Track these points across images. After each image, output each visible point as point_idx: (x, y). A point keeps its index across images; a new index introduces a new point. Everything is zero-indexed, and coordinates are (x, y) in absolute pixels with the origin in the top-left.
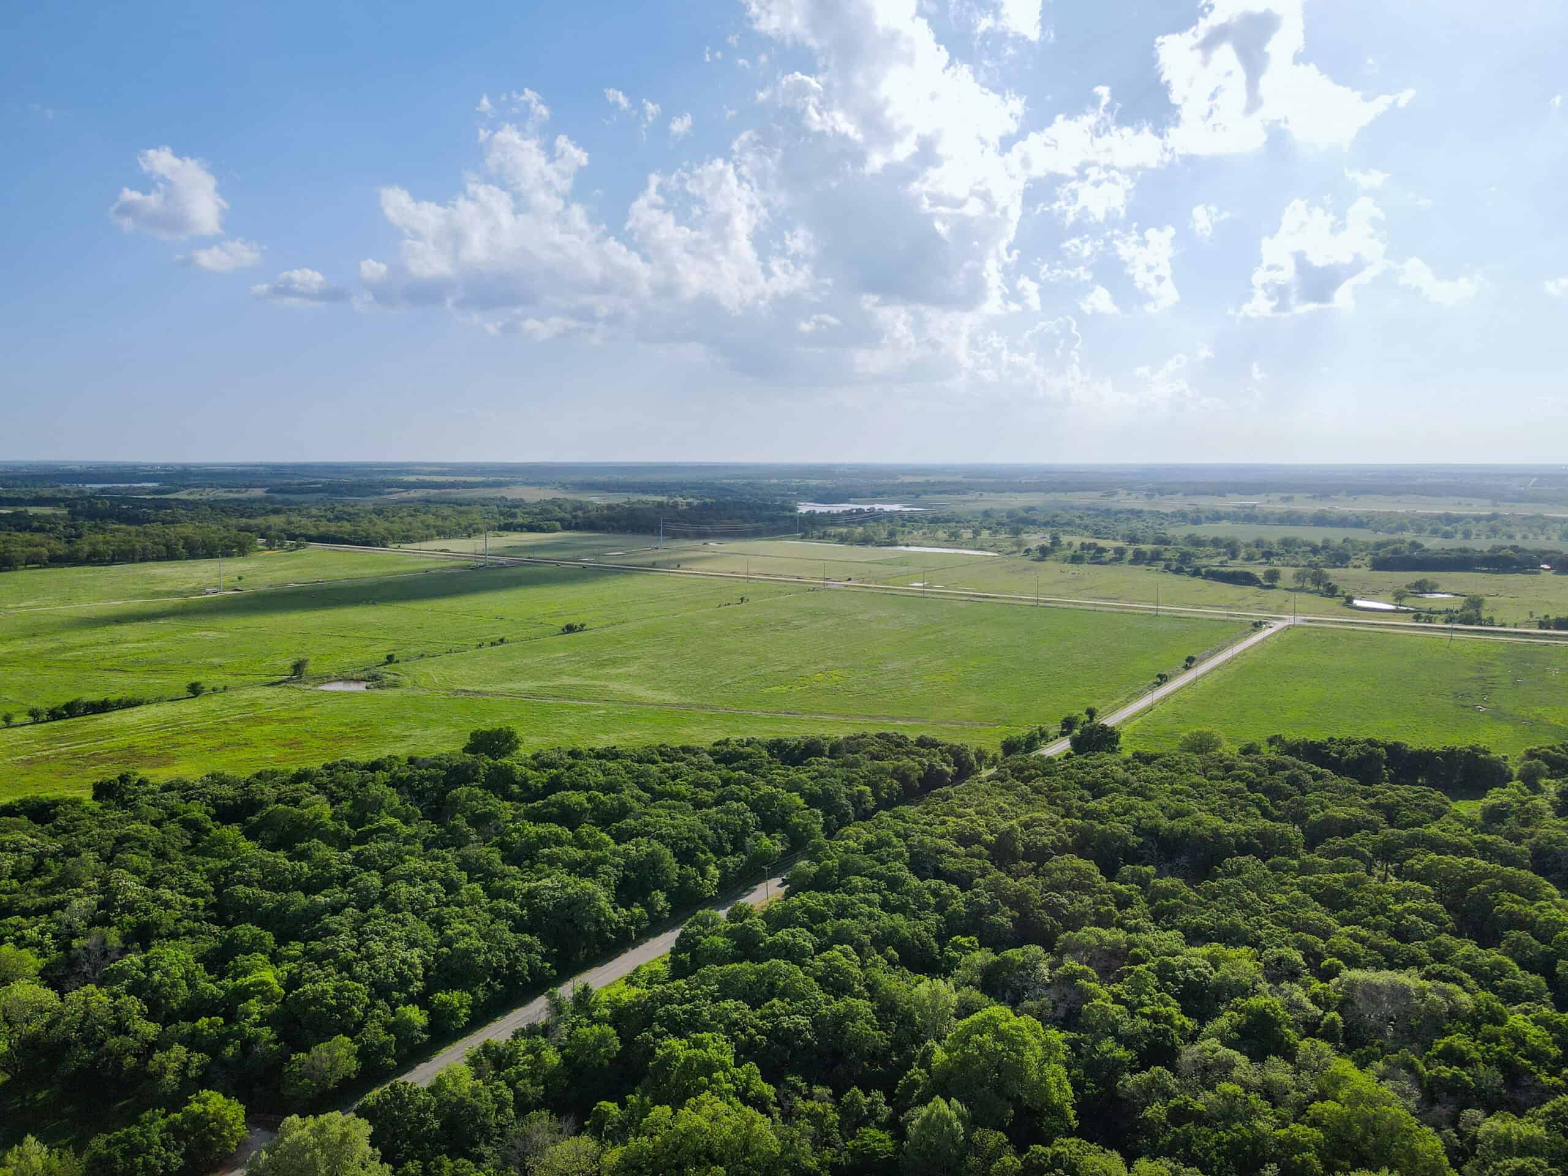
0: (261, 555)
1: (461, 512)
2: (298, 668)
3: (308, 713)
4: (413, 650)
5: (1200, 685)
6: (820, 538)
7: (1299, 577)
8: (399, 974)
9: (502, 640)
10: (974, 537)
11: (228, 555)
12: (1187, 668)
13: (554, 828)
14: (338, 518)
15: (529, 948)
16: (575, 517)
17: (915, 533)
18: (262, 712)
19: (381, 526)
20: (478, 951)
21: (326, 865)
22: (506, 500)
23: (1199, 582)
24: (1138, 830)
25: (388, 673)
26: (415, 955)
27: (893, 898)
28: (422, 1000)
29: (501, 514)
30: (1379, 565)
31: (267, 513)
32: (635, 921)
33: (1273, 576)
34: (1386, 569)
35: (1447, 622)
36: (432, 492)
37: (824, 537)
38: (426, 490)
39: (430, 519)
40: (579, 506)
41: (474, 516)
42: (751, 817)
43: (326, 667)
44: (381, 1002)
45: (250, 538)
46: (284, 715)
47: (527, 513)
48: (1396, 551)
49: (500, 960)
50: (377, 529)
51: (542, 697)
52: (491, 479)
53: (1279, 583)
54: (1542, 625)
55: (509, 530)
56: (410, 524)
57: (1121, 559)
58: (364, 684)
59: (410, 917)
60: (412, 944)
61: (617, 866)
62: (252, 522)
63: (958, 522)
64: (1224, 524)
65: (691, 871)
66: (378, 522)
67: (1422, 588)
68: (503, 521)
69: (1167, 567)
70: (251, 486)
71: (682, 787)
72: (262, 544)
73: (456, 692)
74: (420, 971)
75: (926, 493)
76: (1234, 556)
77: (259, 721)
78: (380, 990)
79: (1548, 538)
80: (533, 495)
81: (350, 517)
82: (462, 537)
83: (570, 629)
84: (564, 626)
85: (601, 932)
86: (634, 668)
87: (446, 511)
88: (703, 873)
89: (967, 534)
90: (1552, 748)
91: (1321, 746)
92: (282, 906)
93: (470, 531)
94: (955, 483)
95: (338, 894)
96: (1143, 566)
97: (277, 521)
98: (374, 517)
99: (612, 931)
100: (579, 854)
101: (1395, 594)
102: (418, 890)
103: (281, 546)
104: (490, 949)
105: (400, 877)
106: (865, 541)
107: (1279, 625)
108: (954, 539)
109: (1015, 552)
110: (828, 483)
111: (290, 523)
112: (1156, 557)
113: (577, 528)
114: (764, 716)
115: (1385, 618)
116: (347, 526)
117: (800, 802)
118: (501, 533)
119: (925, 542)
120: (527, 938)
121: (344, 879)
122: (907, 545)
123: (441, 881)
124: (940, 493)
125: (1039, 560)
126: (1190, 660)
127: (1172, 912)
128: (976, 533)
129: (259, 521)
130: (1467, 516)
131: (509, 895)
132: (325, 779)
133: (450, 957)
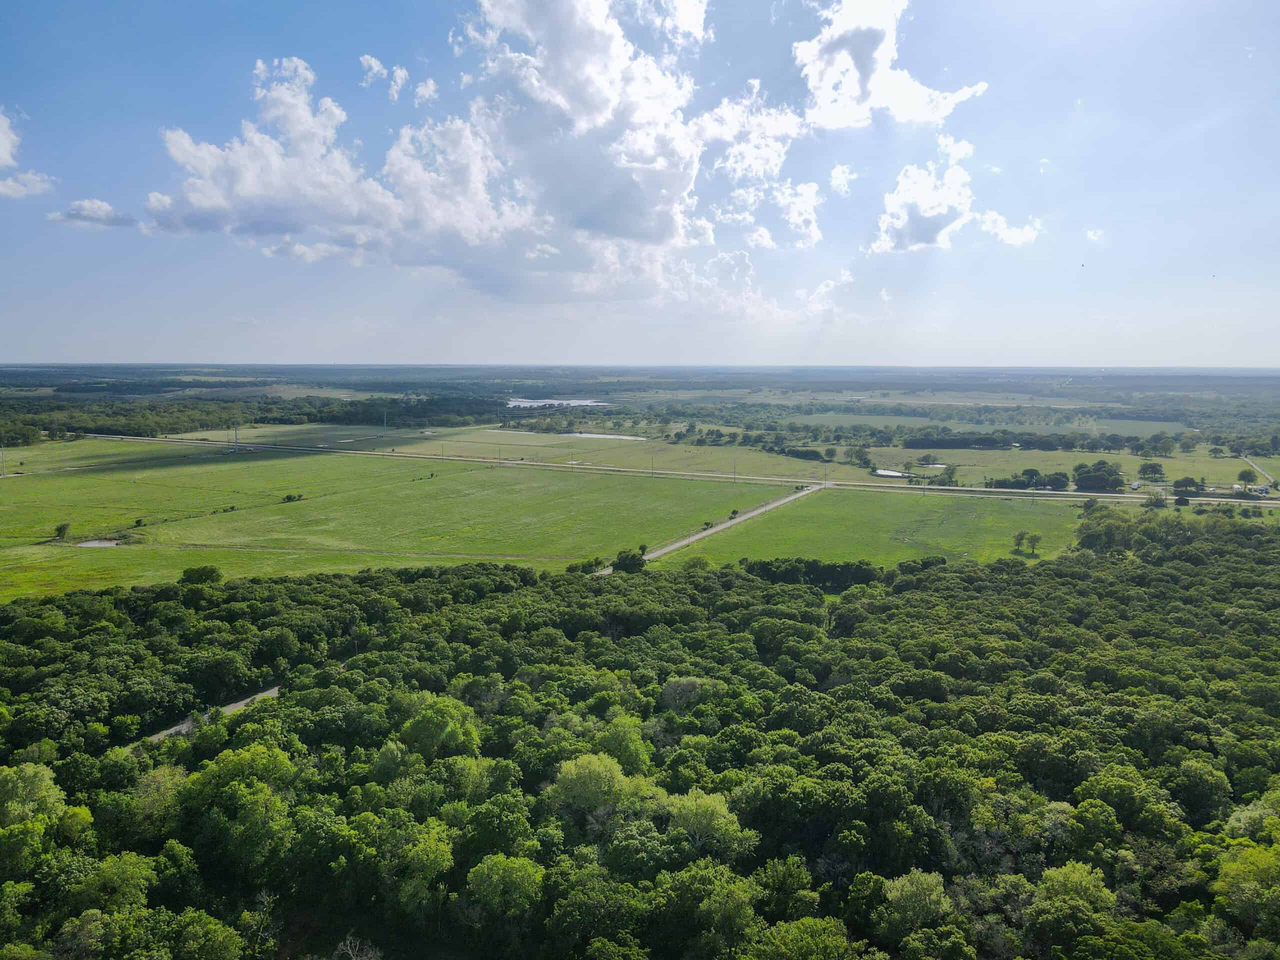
0: (44, 445)
1: (224, 408)
2: (61, 531)
3: (62, 563)
4: (159, 517)
5: (733, 529)
6: (515, 427)
7: (847, 454)
8: (92, 707)
9: (232, 508)
10: (633, 427)
11: (15, 445)
12: (731, 518)
13: (218, 623)
14: (115, 414)
15: (185, 691)
16: (320, 412)
17: (590, 423)
18: (25, 563)
19: (152, 419)
20: (147, 692)
21: (53, 651)
22: (267, 398)
23: (782, 458)
24: (604, 614)
25: (135, 535)
26: (104, 696)
27: (427, 654)
28: (107, 721)
29: (260, 409)
30: (911, 444)
31: (52, 410)
32: (264, 676)
33: (831, 453)
34: (913, 448)
35: (929, 484)
36: (204, 390)
37: (518, 427)
38: (200, 389)
39: (196, 414)
40: (327, 402)
41: (234, 411)
42: (358, 613)
43: (87, 530)
44: (78, 722)
45: (33, 430)
46: (46, 565)
47: (282, 409)
48: (927, 435)
49: (162, 697)
50: (148, 422)
51: (255, 547)
52: (259, 379)
53: (835, 459)
54: (987, 485)
55: (263, 423)
56: (178, 418)
57: (734, 441)
58: (116, 542)
59: (105, 676)
60: (103, 690)
61: (254, 643)
62: (36, 417)
63: (627, 414)
64: (831, 414)
65: (307, 645)
66: (150, 417)
67: (927, 461)
68: (259, 415)
69: (764, 448)
70: (42, 386)
71: (320, 598)
72: (45, 436)
73: (187, 546)
74: (106, 704)
75: (615, 390)
76: (815, 438)
77: (24, 569)
78: (78, 715)
79: (1047, 424)
80: (289, 393)
81: (126, 413)
82: (222, 429)
83: (289, 499)
84: (285, 496)
85: (238, 683)
86: (332, 525)
87: (212, 407)
88: (316, 648)
89: (628, 424)
90: (914, 562)
91: (768, 564)
92: (18, 675)
93: (229, 424)
94: (639, 383)
95: (60, 666)
96: (748, 447)
97: (60, 417)
98: (148, 412)
99: (246, 682)
100: (231, 638)
101: (905, 465)
102: (115, 661)
103: (62, 438)
104: (155, 691)
105: (103, 655)
106: (548, 430)
107: (817, 487)
108: (618, 428)
109: (658, 437)
110: (540, 383)
111: (72, 418)
112: (759, 439)
113: (322, 420)
114: (415, 556)
115: (891, 482)
116: (123, 420)
117: (396, 604)
118: (256, 425)
119: (595, 430)
120: (184, 685)
121: (64, 658)
122: (581, 433)
123: (132, 656)
124: (626, 390)
125: (674, 443)
126: (735, 512)
127: (597, 655)
128: (636, 423)
129: (44, 416)
130: (999, 408)
131: (177, 662)
132: (65, 602)
133: (128, 697)
